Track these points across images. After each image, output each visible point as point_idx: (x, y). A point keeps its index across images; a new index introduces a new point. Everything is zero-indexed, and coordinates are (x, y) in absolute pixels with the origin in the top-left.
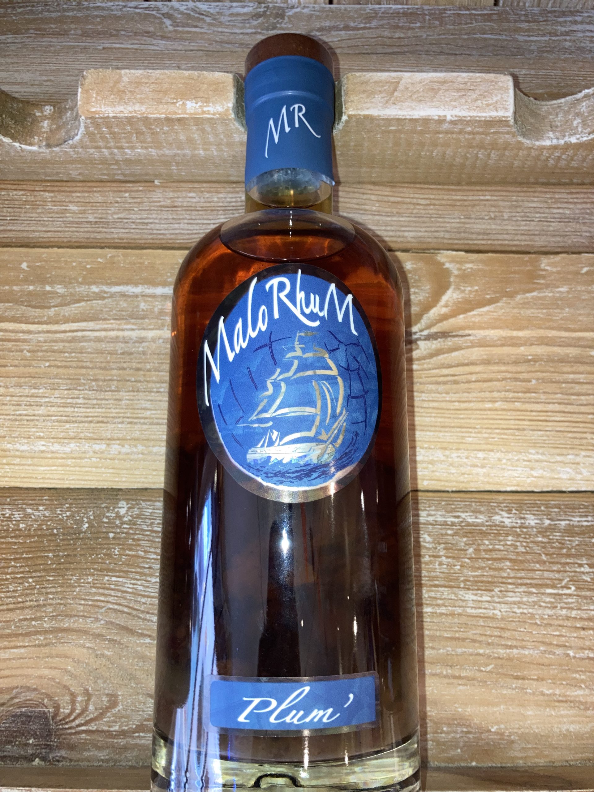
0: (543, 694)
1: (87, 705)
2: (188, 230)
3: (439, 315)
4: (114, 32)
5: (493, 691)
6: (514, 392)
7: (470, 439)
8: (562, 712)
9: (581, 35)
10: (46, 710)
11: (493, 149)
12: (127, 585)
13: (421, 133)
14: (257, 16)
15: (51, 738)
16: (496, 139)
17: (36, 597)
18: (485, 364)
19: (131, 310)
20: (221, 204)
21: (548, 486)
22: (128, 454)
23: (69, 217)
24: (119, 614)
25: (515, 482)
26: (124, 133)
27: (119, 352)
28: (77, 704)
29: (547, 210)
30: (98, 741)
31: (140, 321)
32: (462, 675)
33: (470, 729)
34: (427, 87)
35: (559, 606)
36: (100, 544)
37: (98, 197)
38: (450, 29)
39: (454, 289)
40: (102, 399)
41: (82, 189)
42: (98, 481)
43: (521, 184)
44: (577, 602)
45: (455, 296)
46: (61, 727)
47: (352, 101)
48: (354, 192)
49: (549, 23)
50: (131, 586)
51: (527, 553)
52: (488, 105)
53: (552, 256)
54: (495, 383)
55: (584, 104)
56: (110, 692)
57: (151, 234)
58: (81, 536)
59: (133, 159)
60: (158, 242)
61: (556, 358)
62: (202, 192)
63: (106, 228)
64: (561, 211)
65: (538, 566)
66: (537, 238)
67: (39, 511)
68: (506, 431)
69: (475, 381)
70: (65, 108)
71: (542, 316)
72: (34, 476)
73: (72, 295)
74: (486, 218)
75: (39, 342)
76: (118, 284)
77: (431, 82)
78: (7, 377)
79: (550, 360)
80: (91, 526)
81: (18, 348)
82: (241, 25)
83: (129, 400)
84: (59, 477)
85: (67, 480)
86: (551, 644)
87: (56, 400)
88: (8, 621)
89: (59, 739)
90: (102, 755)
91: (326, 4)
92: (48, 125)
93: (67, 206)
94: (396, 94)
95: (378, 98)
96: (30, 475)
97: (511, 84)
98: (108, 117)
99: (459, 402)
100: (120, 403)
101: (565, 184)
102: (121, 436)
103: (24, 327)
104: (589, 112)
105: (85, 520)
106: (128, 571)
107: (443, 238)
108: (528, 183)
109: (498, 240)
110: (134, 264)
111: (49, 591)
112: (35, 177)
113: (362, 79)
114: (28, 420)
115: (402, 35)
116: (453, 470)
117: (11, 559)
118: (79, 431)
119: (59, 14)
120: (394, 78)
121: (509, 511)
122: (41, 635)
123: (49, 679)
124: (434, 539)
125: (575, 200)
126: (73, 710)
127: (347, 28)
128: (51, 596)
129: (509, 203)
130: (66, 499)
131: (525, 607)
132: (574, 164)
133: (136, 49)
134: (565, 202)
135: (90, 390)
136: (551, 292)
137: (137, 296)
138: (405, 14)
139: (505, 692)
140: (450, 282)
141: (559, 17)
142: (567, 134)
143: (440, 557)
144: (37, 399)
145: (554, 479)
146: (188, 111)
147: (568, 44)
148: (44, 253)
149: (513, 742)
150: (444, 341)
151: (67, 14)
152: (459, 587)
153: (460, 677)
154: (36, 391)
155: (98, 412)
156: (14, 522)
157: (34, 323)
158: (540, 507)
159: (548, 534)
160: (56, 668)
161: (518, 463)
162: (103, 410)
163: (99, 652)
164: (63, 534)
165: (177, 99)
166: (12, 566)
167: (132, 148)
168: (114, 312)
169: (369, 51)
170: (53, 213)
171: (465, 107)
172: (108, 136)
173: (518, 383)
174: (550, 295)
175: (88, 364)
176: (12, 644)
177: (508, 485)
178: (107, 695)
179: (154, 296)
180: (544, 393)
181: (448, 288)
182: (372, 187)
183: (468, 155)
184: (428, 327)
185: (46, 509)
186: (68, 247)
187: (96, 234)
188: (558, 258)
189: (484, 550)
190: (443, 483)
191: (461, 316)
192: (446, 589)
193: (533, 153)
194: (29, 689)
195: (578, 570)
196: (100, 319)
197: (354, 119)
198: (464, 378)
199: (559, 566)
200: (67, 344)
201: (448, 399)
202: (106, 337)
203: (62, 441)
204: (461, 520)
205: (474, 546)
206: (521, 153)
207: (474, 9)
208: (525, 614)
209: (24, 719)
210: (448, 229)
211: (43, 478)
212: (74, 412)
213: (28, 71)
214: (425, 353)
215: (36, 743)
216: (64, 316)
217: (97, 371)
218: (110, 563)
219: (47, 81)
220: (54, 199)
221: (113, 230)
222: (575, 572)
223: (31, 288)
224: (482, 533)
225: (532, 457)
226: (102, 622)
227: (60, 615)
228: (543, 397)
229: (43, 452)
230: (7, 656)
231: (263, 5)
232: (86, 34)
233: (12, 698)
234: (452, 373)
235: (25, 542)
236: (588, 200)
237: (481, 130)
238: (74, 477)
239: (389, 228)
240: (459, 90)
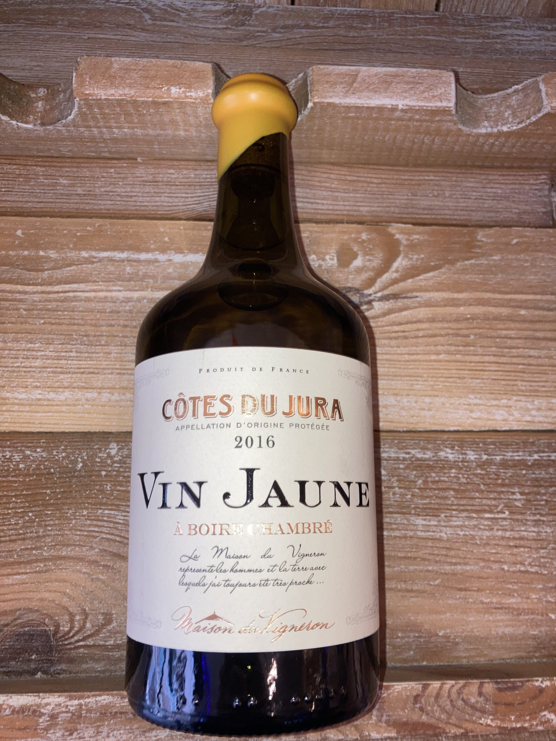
0: (482, 603)
1: (85, 623)
2: (168, 202)
3: (391, 279)
4: (98, 24)
5: (441, 601)
6: (456, 346)
7: (419, 386)
8: (498, 618)
9: (511, 38)
10: (47, 629)
11: (436, 135)
12: (118, 517)
13: (376, 119)
14: (227, 13)
15: (52, 654)
16: (440, 126)
17: (36, 529)
18: (430, 322)
19: (117, 273)
20: (197, 180)
21: (484, 426)
22: (117, 401)
23: (60, 189)
24: (112, 543)
25: (457, 423)
26: (114, 114)
27: (108, 310)
28: (76, 623)
29: (482, 190)
30: (95, 654)
31: (126, 283)
32: (414, 589)
33: (421, 634)
34: (382, 80)
35: (495, 528)
36: (93, 481)
37: (86, 172)
38: (397, 31)
39: (404, 257)
40: (93, 353)
41: (71, 164)
42: (91, 425)
43: (460, 167)
44: (511, 524)
45: (404, 263)
46: (61, 643)
47: (317, 90)
48: (315, 171)
49: (483, 27)
50: (122, 518)
51: (468, 483)
52: (434, 97)
53: (487, 229)
54: (439, 338)
55: (514, 98)
56: (105, 611)
57: (135, 206)
58: (76, 474)
59: (120, 138)
60: (142, 212)
61: (491, 317)
62: (180, 169)
63: (93, 200)
64: (494, 190)
65: (477, 494)
66: (474, 214)
67: (37, 453)
68: (449, 380)
69: (422, 337)
70: (59, 91)
71: (478, 281)
72: (32, 421)
73: (63, 259)
74: (431, 195)
75: (35, 301)
76: (106, 250)
77: (385, 75)
78: (5, 333)
79: (486, 318)
80: (85, 465)
81: (15, 307)
82: (214, 21)
83: (116, 353)
84: (56, 422)
85: (62, 424)
86: (489, 561)
87: (51, 354)
88: (11, 551)
89: (59, 654)
90: (99, 667)
91: (288, 4)
92: (42, 105)
93: (58, 180)
94: (355, 85)
95: (339, 88)
96: (27, 421)
97: (453, 79)
98: (100, 99)
99: (408, 354)
100: (109, 356)
101: (497, 168)
102: (110, 385)
103: (20, 288)
104: (518, 105)
105: (80, 460)
106: (119, 505)
107: (394, 213)
108: (466, 166)
109: (441, 214)
110: (120, 232)
111: (47, 523)
112: (27, 153)
113: (326, 70)
114: (25, 372)
115: (356, 35)
116: (404, 413)
117: (13, 496)
118: (72, 381)
119: (47, 6)
120: (353, 71)
121: (452, 448)
122: (41, 562)
123: (49, 601)
124: (388, 473)
125: (506, 181)
126: (72, 628)
127: (307, 26)
128: (50, 528)
129: (450, 183)
130: (62, 442)
131: (467, 529)
132: (505, 150)
133: (119, 40)
134: (498, 183)
135: (82, 345)
136: (487, 260)
137: (123, 261)
138: (358, 16)
139: (450, 602)
140: (399, 250)
141: (491, 22)
142: (500, 123)
143: (394, 487)
144: (34, 353)
145: (490, 420)
146: (172, 96)
147: (498, 46)
148: (38, 221)
149: (457, 644)
150: (395, 302)
151: (54, 6)
152: (410, 514)
153: (412, 591)
154: (33, 345)
155: (90, 364)
156: (14, 463)
157: (29, 284)
158: (479, 444)
159: (486, 467)
160: (55, 591)
161: (459, 406)
162: (94, 362)
163: (94, 577)
164: (60, 473)
165: (163, 85)
166: (13, 502)
167: (120, 128)
168: (103, 275)
169: (327, 48)
170: (44, 185)
171: (414, 98)
172: (99, 116)
173: (459, 338)
174: (486, 262)
175: (80, 321)
176: (15, 571)
177: (451, 426)
178: (103, 614)
179: (139, 261)
180: (481, 346)
181: (397, 256)
182: (331, 167)
183: (416, 140)
184: (381, 290)
185: (43, 451)
186: (59, 217)
187: (84, 205)
188: (492, 231)
189: (432, 482)
190: (395, 424)
191: (410, 281)
192: (399, 515)
193: (471, 139)
194: (31, 610)
195: (511, 497)
196: (90, 282)
197: (318, 106)
198: (412, 334)
199: (495, 494)
200: (60, 304)
201: (399, 352)
202: (95, 297)
203: (57, 390)
204: (411, 456)
205: (423, 478)
206: (461, 139)
207: (419, 14)
208: (467, 535)
209: (27, 637)
210: (398, 205)
211: (40, 423)
212: (67, 364)
213: (19, 56)
214: (379, 312)
215: (39, 659)
216: (57, 278)
217: (88, 328)
218: (103, 498)
219: (37, 66)
220: (45, 173)
221: (100, 202)
222: (509, 499)
223: (26, 253)
224: (429, 466)
225: (471, 401)
226: (97, 550)
227: (57, 545)
228: (480, 351)
229: (39, 400)
230: (10, 582)
231: (233, 4)
232: (71, 25)
233: (16, 619)
234: (402, 329)
235: (25, 481)
236: (517, 182)
237: (427, 118)
238: (68, 422)
239: (346, 203)
240: (408, 83)
